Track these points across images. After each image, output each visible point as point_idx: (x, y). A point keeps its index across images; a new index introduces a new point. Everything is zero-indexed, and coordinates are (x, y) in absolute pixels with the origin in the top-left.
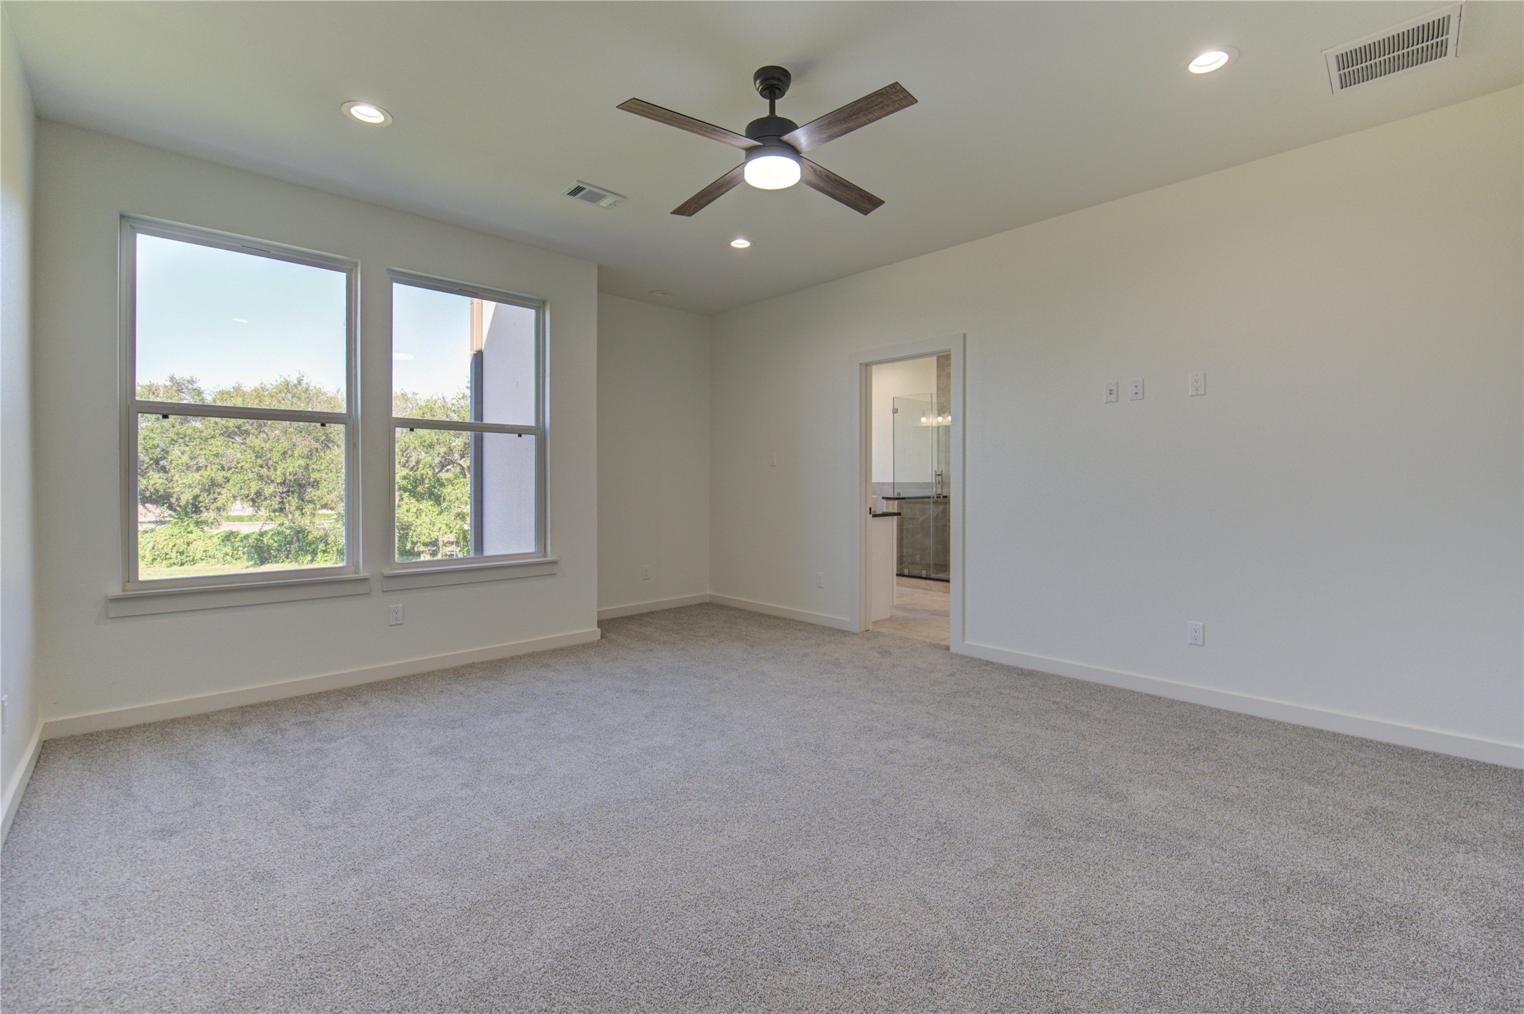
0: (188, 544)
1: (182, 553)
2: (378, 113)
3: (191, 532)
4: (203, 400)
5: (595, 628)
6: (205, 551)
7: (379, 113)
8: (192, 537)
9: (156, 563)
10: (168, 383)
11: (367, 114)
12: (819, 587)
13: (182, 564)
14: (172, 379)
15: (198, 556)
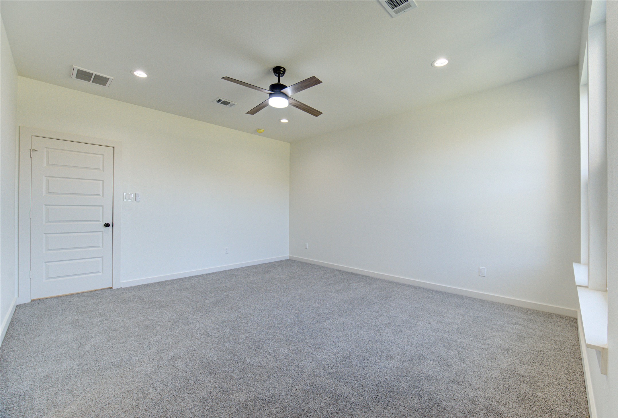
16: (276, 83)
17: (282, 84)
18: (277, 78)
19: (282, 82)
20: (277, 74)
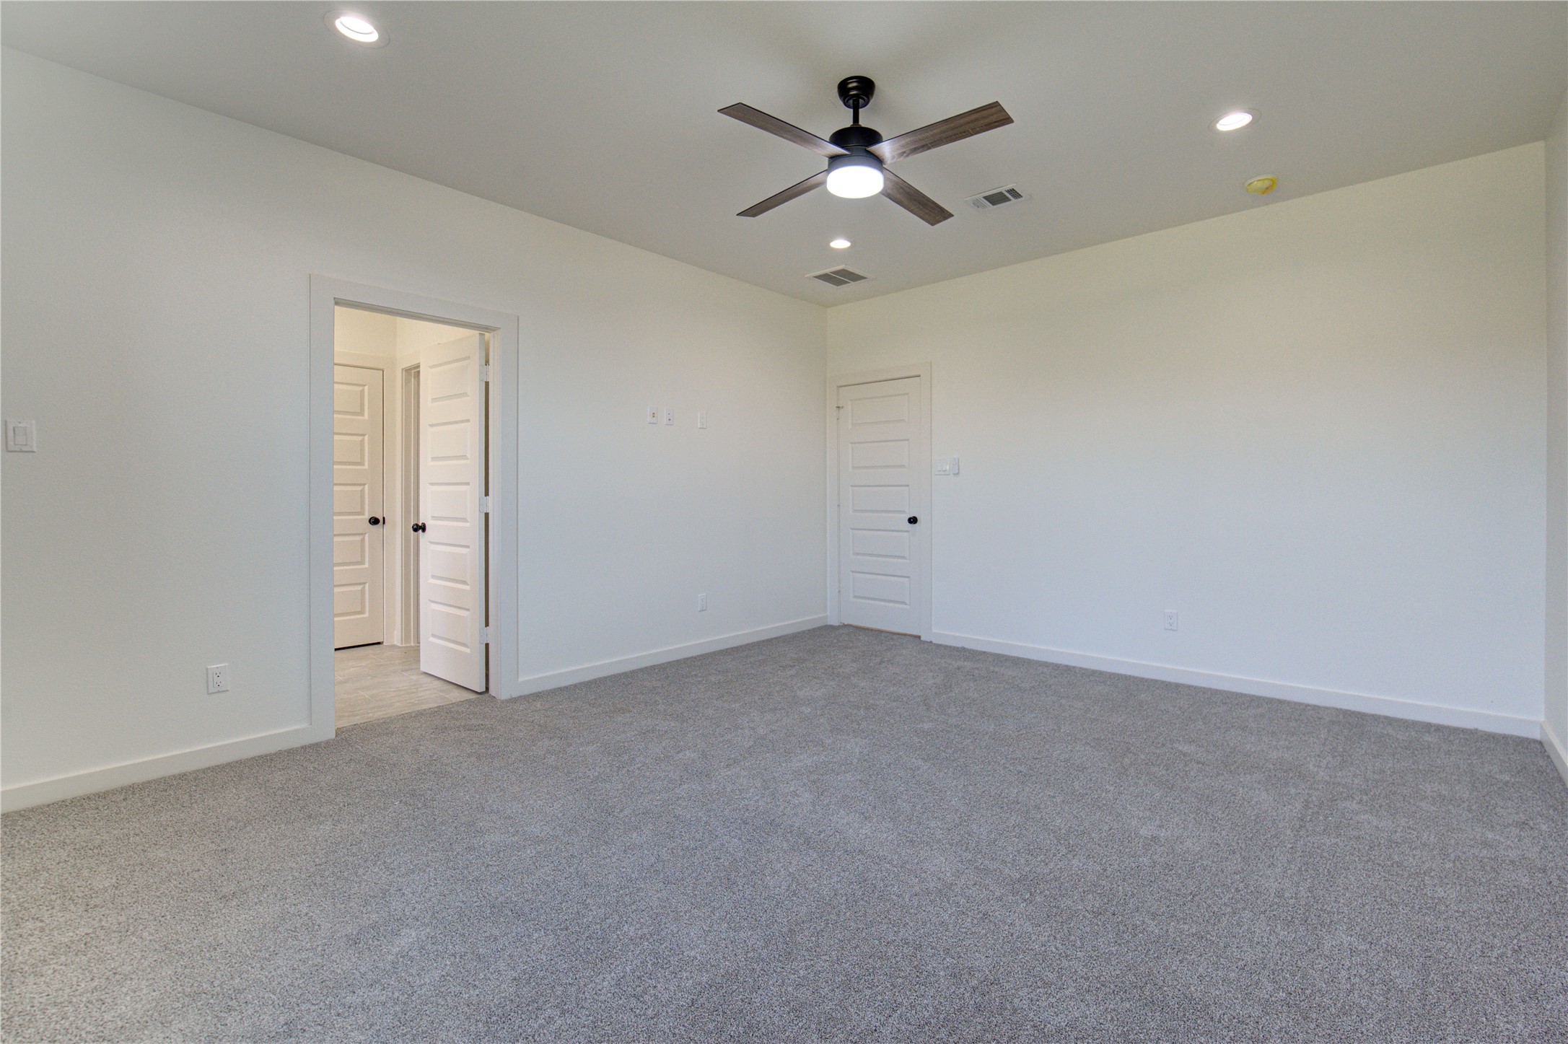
16: (849, 126)
17: (863, 126)
18: (851, 111)
19: (863, 122)
20: (851, 101)
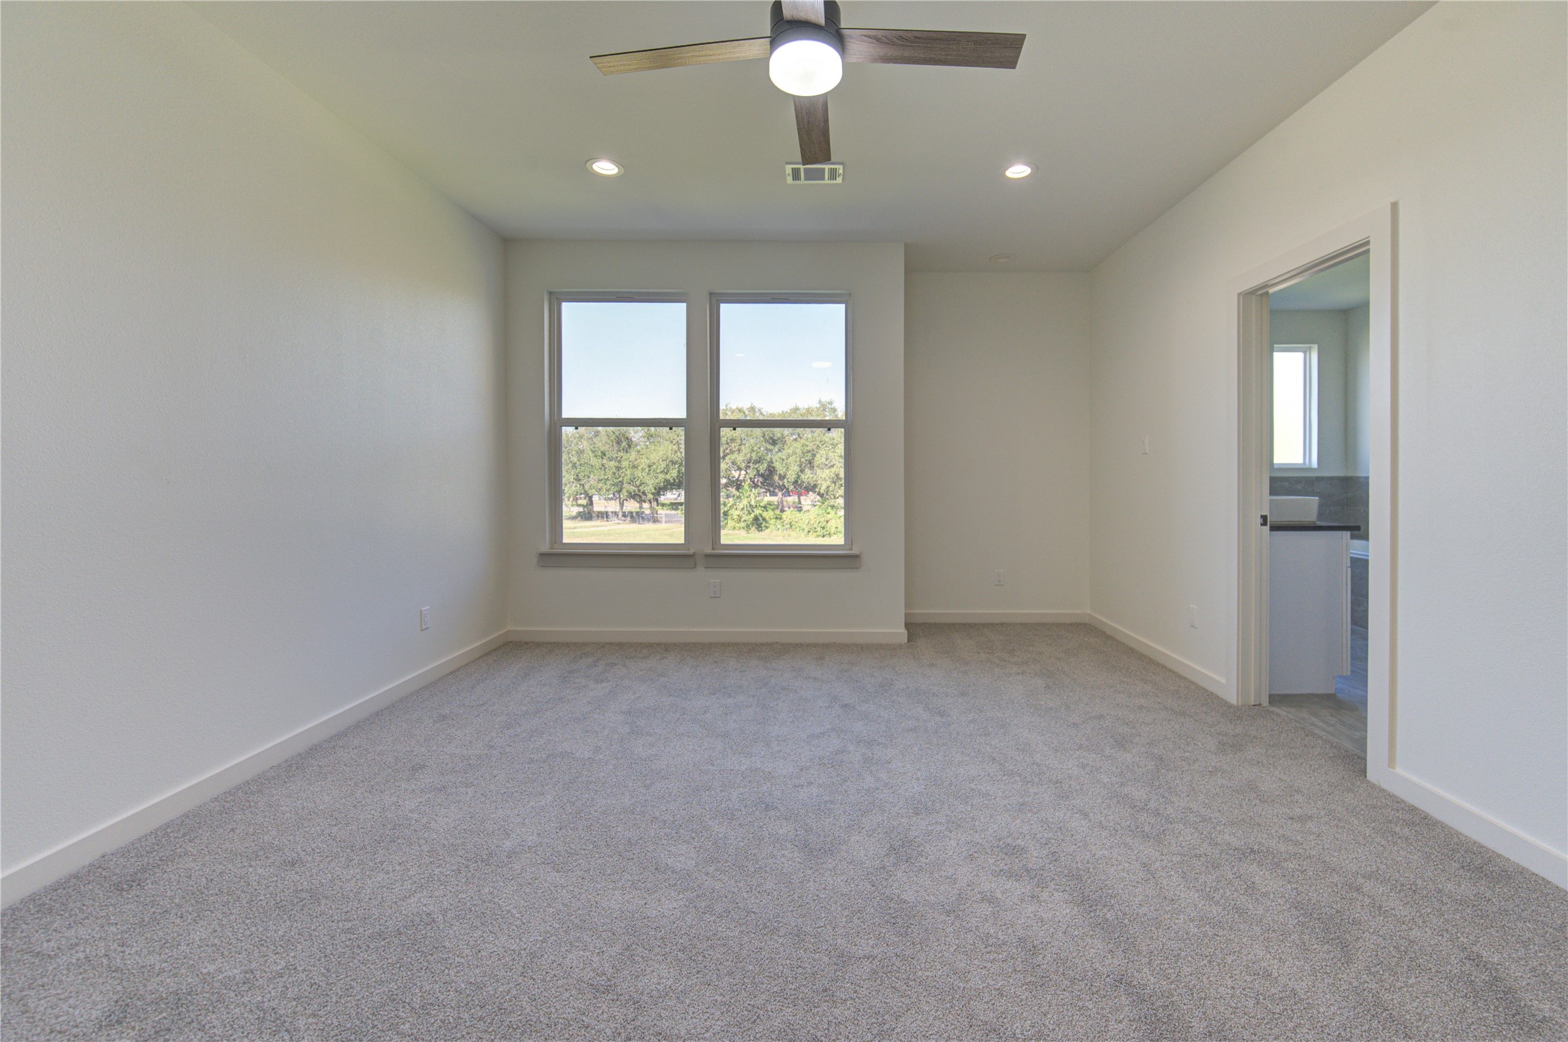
0: (827, 522)
1: (823, 528)
2: (613, 166)
3: (828, 513)
4: (837, 416)
5: (903, 631)
6: (836, 528)
7: (615, 167)
8: (829, 516)
9: (810, 533)
10: (818, 406)
11: (605, 168)
12: (1193, 626)
13: (824, 536)
14: (820, 402)
15: (832, 531)
